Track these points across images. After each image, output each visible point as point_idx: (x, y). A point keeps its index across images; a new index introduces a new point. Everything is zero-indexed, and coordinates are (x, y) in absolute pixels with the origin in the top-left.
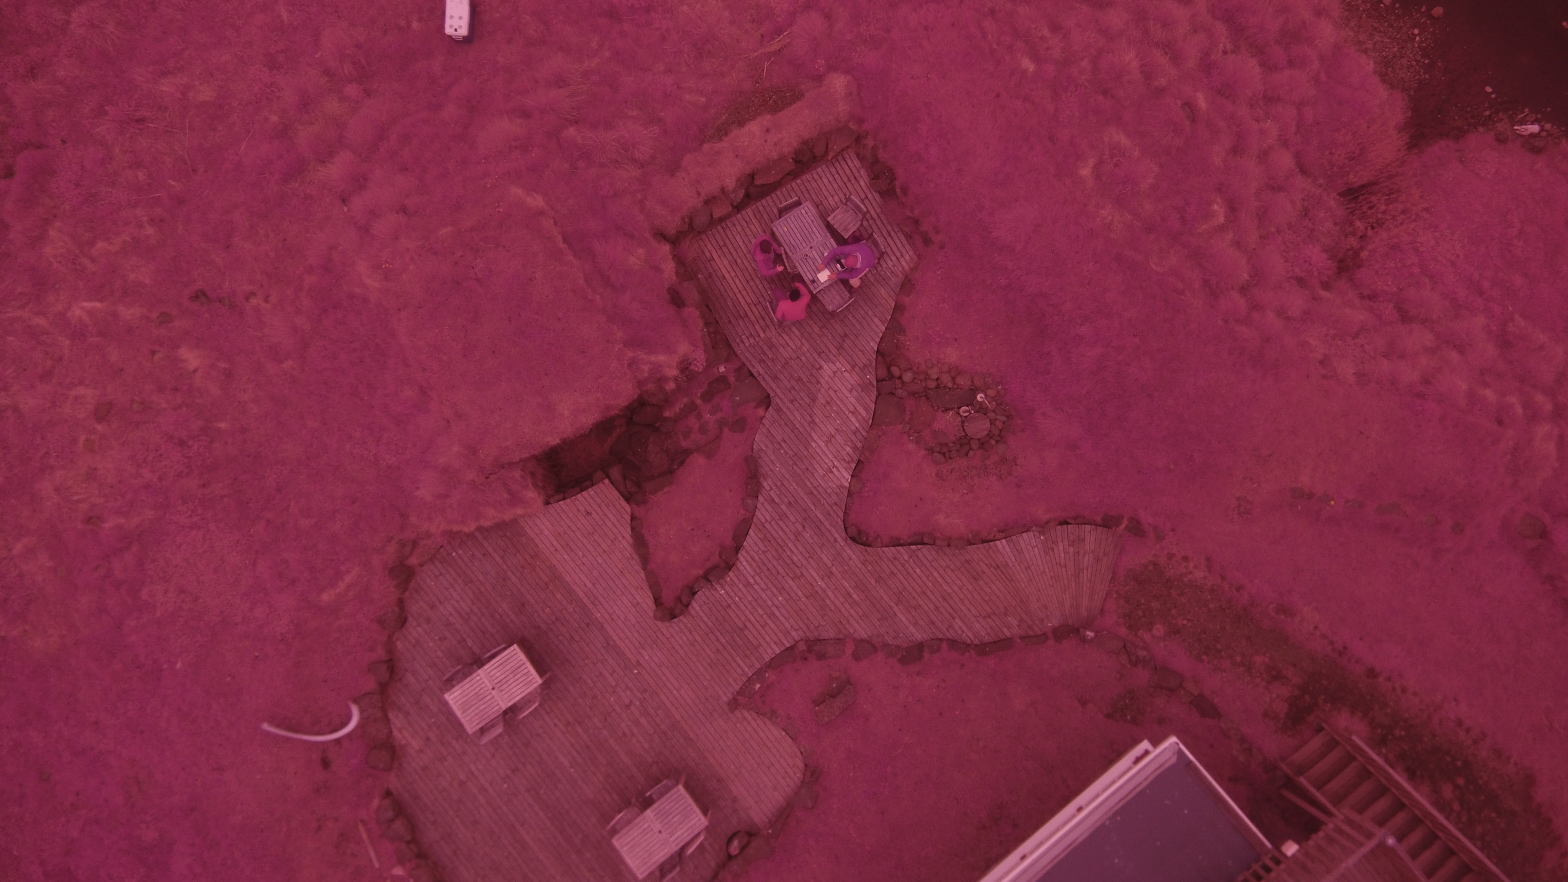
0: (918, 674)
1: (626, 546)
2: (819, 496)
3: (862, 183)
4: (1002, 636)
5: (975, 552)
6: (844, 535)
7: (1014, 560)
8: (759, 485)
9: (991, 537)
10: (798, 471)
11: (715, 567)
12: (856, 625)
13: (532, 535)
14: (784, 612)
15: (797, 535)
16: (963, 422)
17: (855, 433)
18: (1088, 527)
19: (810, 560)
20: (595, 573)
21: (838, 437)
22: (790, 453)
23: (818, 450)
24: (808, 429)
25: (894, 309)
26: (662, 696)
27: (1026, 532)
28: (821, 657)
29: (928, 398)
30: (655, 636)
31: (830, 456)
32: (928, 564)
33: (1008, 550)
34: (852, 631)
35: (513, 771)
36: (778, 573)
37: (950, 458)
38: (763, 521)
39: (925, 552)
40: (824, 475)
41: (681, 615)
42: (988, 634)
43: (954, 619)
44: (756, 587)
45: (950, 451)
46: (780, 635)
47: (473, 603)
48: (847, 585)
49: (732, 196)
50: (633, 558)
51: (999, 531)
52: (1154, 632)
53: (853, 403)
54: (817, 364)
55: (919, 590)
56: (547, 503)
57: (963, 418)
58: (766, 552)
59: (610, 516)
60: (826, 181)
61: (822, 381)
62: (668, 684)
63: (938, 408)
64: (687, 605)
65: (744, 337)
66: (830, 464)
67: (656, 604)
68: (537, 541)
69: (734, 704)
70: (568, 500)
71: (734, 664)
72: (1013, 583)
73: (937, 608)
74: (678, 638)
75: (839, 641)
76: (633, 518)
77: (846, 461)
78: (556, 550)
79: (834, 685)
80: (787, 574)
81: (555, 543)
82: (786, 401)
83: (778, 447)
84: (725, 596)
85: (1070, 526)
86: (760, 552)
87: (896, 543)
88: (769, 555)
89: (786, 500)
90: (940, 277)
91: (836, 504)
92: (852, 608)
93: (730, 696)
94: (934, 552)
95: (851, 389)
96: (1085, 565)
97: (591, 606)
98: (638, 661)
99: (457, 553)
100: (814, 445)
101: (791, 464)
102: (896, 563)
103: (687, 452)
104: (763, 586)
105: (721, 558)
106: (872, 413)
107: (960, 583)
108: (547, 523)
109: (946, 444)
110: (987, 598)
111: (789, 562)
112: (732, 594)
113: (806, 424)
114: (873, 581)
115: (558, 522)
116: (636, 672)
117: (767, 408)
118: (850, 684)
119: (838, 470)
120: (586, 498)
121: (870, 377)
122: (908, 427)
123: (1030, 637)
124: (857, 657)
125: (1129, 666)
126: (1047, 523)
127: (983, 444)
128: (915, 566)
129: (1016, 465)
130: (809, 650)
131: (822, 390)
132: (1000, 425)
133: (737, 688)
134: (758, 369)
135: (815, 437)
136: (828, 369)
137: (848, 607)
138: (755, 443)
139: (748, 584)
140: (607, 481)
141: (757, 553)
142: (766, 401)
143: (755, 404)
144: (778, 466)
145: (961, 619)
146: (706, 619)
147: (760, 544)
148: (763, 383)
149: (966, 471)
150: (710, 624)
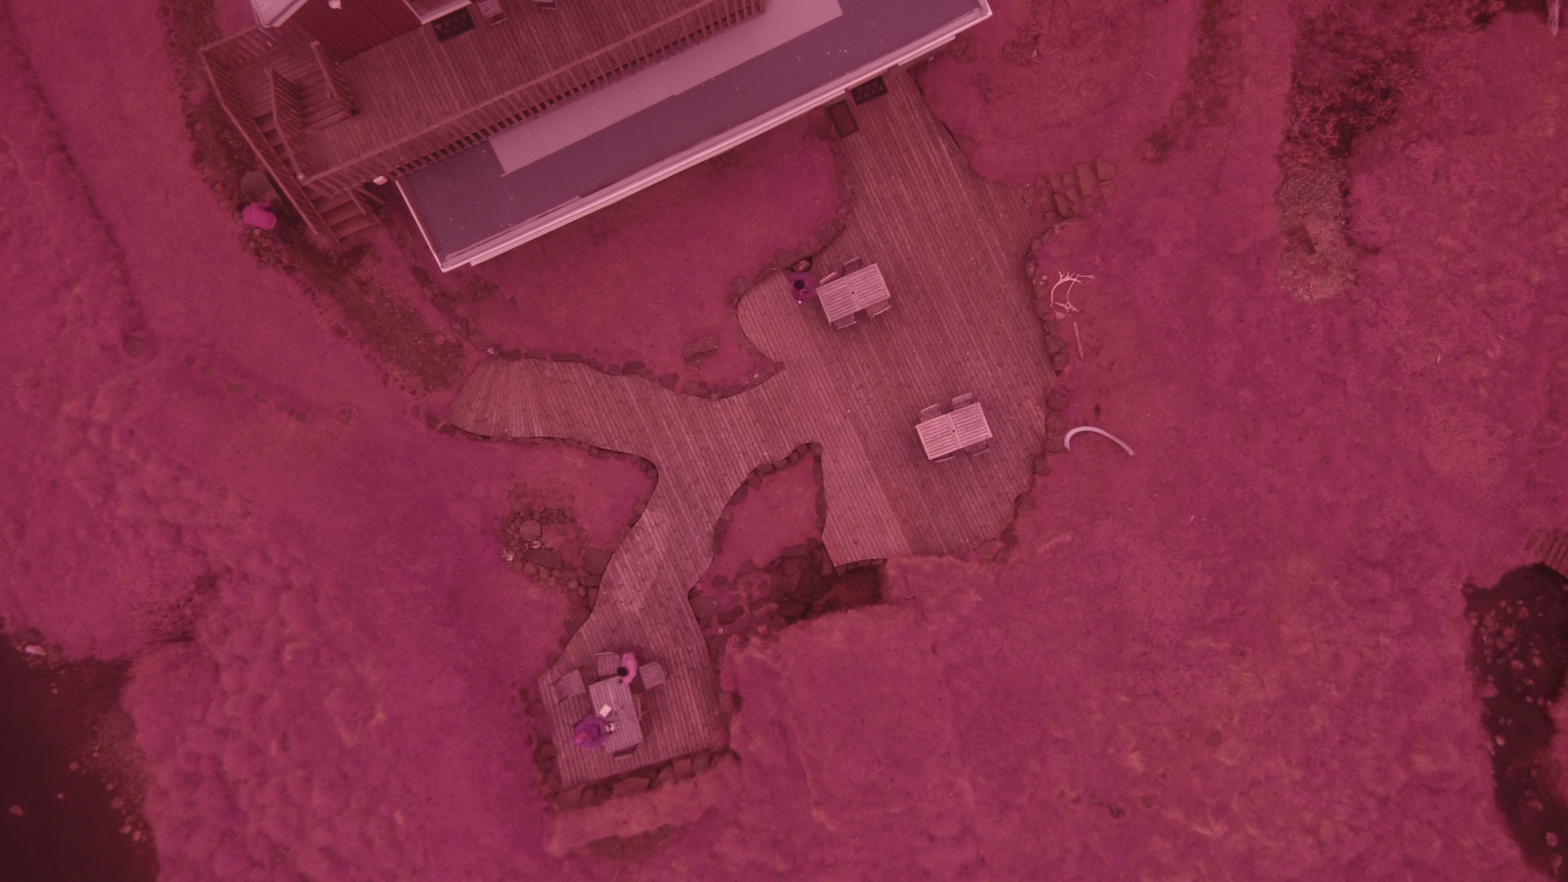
0: (632, 352)
1: (833, 510)
2: (671, 507)
3: (564, 756)
4: (560, 364)
5: (560, 432)
6: (660, 472)
7: (534, 419)
8: (715, 529)
9: (545, 441)
10: (682, 531)
11: (767, 474)
12: (670, 401)
13: (903, 538)
14: (723, 425)
15: (696, 481)
16: (541, 536)
17: (629, 550)
18: (469, 429)
19: (691, 459)
20: (862, 495)
21: (643, 550)
22: (684, 548)
23: (662, 544)
24: (664, 563)
25: (568, 643)
26: (833, 386)
27: (517, 438)
28: (702, 384)
29: (563, 562)
30: (828, 435)
31: (653, 537)
32: (601, 432)
33: (535, 428)
34: (674, 397)
35: (959, 363)
36: (719, 456)
37: (559, 510)
38: (720, 499)
39: (600, 442)
40: (662, 523)
41: (802, 445)
42: (570, 368)
43: (593, 386)
44: (739, 450)
45: (558, 515)
46: (730, 409)
47: (961, 498)
48: (668, 433)
49: (670, 775)
50: (830, 498)
51: (537, 444)
52: (443, 339)
53: (623, 574)
54: (643, 615)
55: (614, 415)
56: (885, 560)
57: (539, 539)
58: (724, 475)
59: (839, 537)
60: (593, 766)
61: (643, 599)
62: (826, 395)
63: (556, 552)
64: (795, 450)
65: (695, 653)
66: (655, 530)
67: (821, 459)
68: (900, 533)
69: (779, 367)
70: (869, 558)
71: (771, 397)
72: (540, 402)
73: (604, 397)
74: (810, 427)
75: (685, 391)
76: (822, 530)
77: (643, 530)
78: (888, 521)
79: (698, 361)
80: (712, 453)
81: (887, 527)
82: (676, 591)
83: (693, 555)
84: (764, 449)
85: (482, 434)
86: (729, 476)
87: (620, 455)
88: (723, 472)
89: (697, 511)
90: (523, 659)
91: (660, 498)
92: (669, 415)
93: (780, 373)
94: (594, 440)
95: (621, 586)
96: (480, 401)
97: (872, 470)
98: (845, 418)
99: (965, 541)
100: (664, 549)
101: (686, 539)
102: (625, 439)
103: (766, 570)
104: (734, 449)
105: (761, 480)
106: (610, 562)
107: (580, 411)
108: (890, 545)
109: (559, 522)
110: (563, 395)
111: (708, 462)
112: (758, 449)
113: (666, 567)
114: (647, 430)
115: (881, 542)
116: (849, 411)
117: (693, 588)
118: (685, 358)
119: (650, 524)
120: (854, 555)
121: (603, 592)
122: (585, 544)
123: (539, 358)
124: (676, 377)
125: (470, 320)
126: (498, 441)
127: (531, 514)
128: (612, 434)
129: (509, 491)
130: (710, 391)
131: (645, 591)
132: (512, 526)
133: (773, 378)
134: (692, 623)
135: (661, 555)
136: (636, 608)
137: (672, 416)
138: (710, 563)
139: (745, 454)
140: (835, 565)
141: (732, 476)
142: (692, 595)
143: (702, 595)
144: (697, 540)
145: (587, 384)
146: (783, 436)
147: (728, 483)
148: (691, 610)
149: (550, 496)
150: (781, 432)
